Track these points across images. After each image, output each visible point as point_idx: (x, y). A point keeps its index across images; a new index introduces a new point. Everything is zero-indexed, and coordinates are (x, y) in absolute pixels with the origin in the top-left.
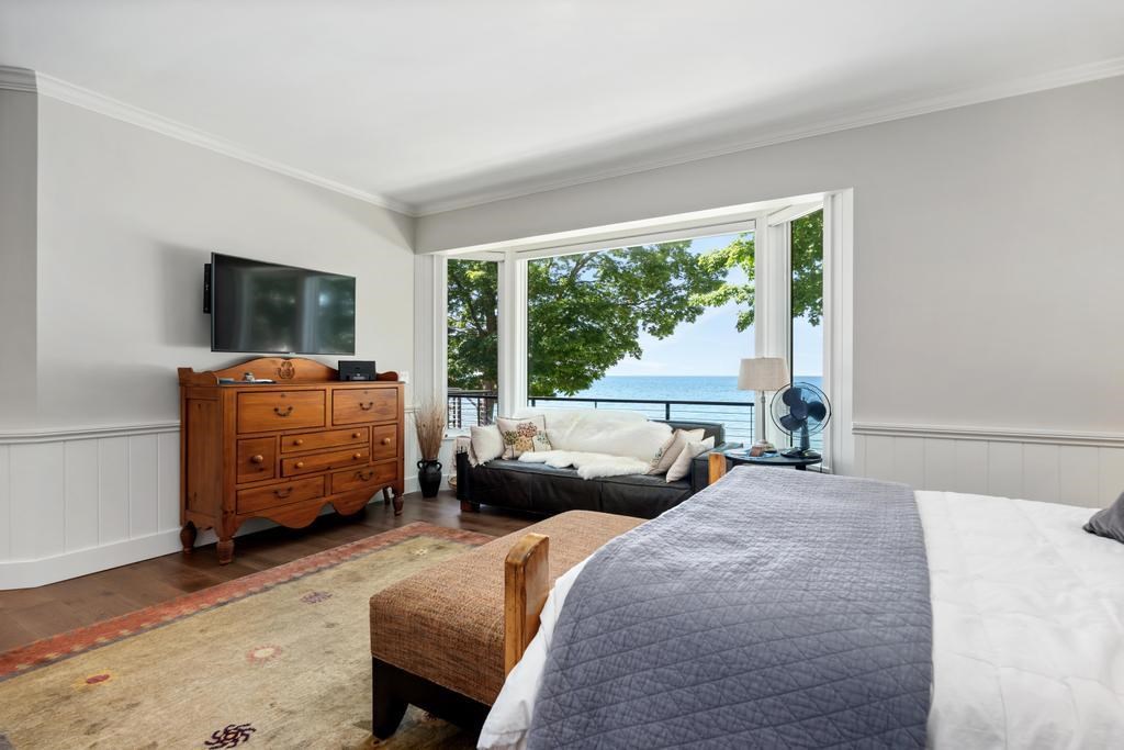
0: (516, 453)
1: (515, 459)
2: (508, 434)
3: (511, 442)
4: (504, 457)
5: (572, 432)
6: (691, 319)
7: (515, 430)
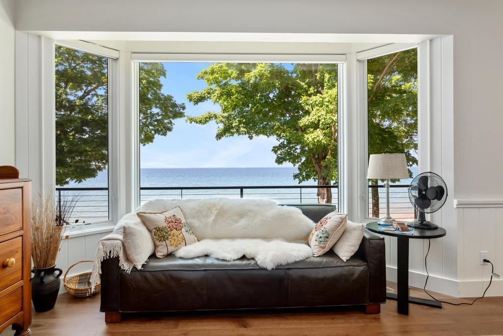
0: (171, 249)
1: (170, 255)
2: (158, 229)
3: (163, 238)
4: (159, 255)
5: (215, 221)
6: (165, 134)
7: (165, 225)
